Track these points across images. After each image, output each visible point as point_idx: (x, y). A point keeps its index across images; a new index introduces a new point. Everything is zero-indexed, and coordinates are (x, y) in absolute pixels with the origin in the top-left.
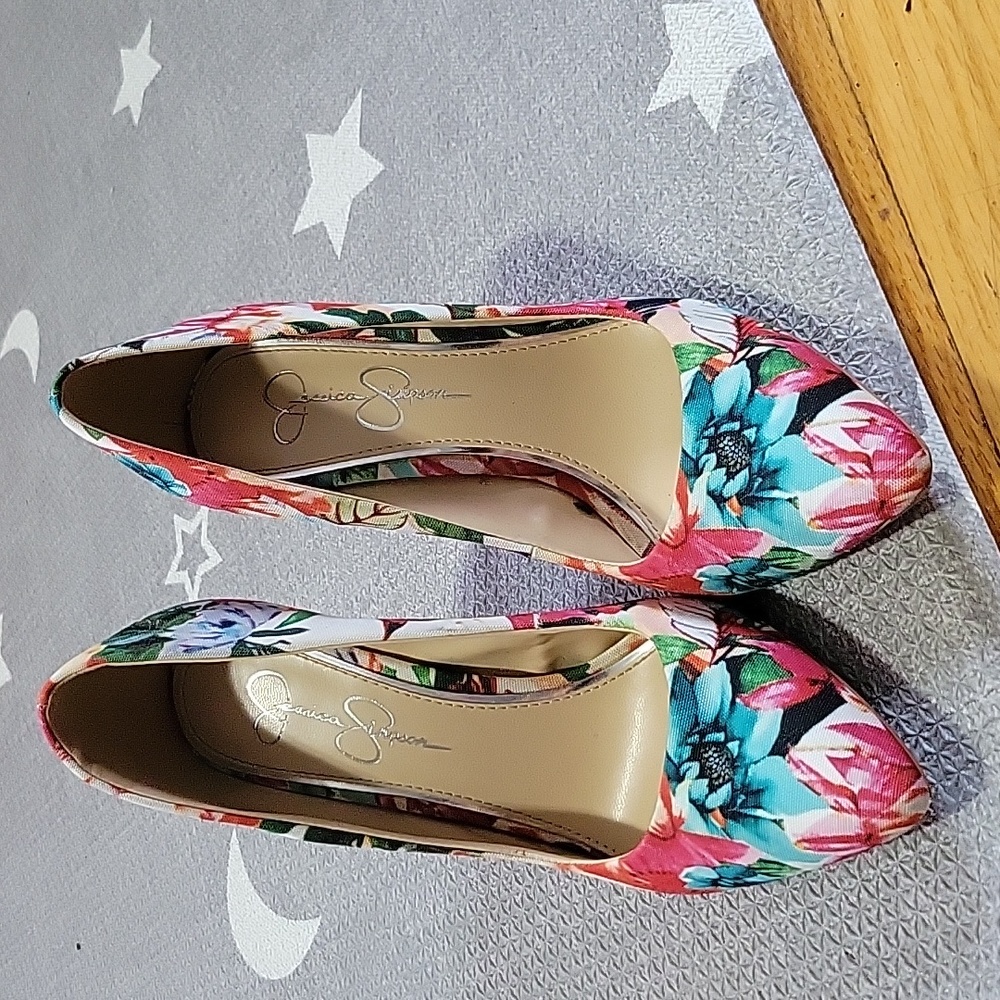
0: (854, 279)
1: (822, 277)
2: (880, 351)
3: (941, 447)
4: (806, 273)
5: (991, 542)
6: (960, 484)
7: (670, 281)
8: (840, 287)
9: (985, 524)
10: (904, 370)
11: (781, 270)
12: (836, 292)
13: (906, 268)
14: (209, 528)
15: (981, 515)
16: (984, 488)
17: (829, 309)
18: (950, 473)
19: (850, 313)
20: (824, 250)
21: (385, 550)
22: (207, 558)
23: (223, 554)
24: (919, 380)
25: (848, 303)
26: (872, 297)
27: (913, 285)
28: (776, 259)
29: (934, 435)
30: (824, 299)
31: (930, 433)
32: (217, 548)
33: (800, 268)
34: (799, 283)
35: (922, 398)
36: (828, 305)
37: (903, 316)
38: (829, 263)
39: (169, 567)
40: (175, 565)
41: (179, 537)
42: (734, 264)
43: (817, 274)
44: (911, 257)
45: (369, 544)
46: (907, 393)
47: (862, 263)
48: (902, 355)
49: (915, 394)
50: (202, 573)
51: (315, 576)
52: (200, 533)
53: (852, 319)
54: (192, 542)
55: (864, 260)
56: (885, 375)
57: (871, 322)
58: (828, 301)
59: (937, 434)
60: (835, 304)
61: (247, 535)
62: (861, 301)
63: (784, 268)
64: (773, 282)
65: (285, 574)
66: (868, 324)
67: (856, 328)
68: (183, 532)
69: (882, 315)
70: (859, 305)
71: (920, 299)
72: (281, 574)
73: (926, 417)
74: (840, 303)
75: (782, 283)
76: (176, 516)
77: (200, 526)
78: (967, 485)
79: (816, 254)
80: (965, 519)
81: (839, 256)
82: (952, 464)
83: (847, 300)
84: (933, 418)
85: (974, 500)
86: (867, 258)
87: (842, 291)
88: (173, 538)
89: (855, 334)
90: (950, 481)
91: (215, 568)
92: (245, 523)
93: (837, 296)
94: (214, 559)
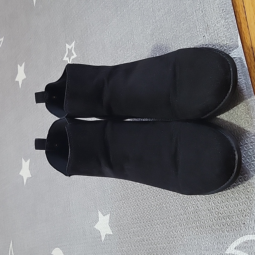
0: (228, 9)
1: (220, 8)
2: (231, 27)
3: (241, 52)
4: (217, 6)
5: (248, 75)
6: (244, 61)
7: (186, 3)
8: (224, 11)
9: (248, 70)
10: (236, 32)
11: (212, 5)
12: (223, 12)
13: (241, 7)
14: (74, 48)
15: (247, 68)
16: (249, 62)
17: (221, 16)
18: (242, 58)
19: (226, 17)
20: (222, 1)
21: (115, 59)
22: (73, 55)
23: (77, 55)
24: (239, 35)
25: (225, 15)
26: (232, 14)
27: (241, 12)
28: (211, 2)
29: (240, 49)
30: (220, 13)
31: (239, 48)
32: (76, 53)
33: (216, 5)
34: (215, 8)
35: (239, 40)
36: (221, 15)
37: (238, 19)
38: (223, 4)
39: (64, 56)
40: (66, 56)
41: (67, 49)
42: (201, 2)
43: (220, 7)
44: (242, 5)
45: (111, 57)
46: (236, 38)
47: (230, 5)
48: (236, 29)
49: (237, 38)
50: (72, 59)
51: (98, 63)
52: (72, 49)
53: (226, 18)
54: (70, 51)
55: (231, 4)
56: (231, 33)
57: (230, 20)
58: (221, 14)
59: (241, 48)
60: (223, 15)
61: (83, 51)
62: (229, 15)
63: (212, 4)
64: (209, 7)
65: (91, 61)
66: (229, 20)
67: (226, 21)
68: (68, 48)
69: (233, 18)
70: (228, 15)
71: (242, 16)
72: (90, 61)
73: (239, 44)
74: (224, 15)
75: (211, 8)
76: (67, 44)
77: (72, 47)
78: (245, 61)
79: (220, 2)
80: (243, 69)
81: (225, 3)
82: (243, 56)
83: (226, 14)
84: (240, 44)
85: (246, 65)
86: (232, 4)
87: (225, 12)
88: (66, 49)
89: (226, 23)
90: (242, 60)
91: (75, 58)
92: (83, 48)
93: (223, 13)
94: (75, 56)
